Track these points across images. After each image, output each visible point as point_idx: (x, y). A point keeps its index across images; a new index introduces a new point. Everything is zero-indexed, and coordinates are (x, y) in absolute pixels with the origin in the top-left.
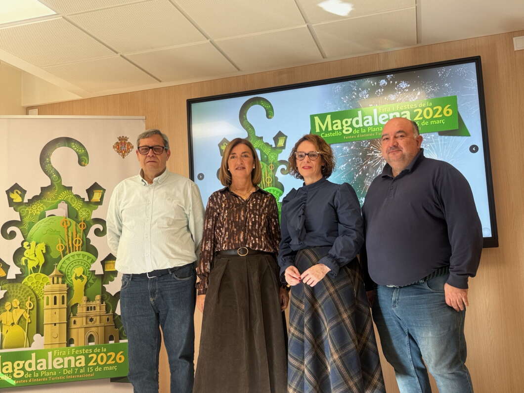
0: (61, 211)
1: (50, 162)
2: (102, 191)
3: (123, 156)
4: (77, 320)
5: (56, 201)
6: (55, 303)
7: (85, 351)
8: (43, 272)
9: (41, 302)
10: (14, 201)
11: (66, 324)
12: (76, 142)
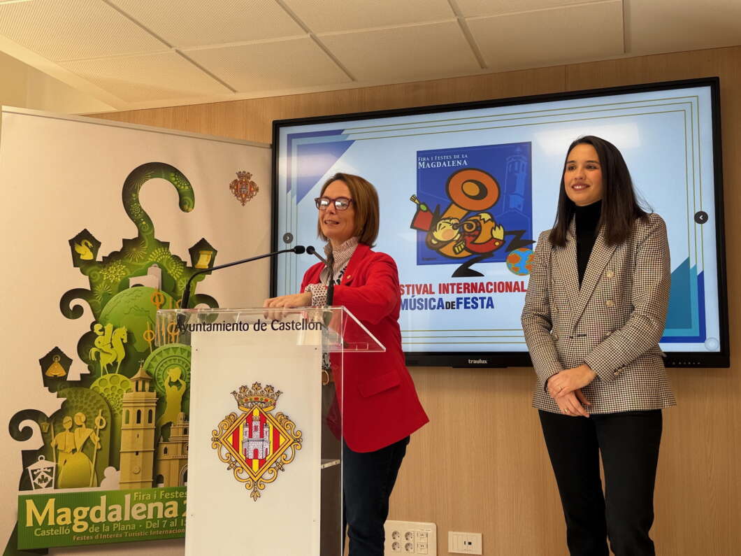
0: (152, 280)
1: (137, 201)
2: (212, 253)
3: (243, 202)
4: (168, 446)
5: (144, 264)
6: (139, 421)
7: (178, 495)
8: (121, 373)
9: (118, 418)
10: (82, 257)
11: (152, 454)
12: (177, 172)
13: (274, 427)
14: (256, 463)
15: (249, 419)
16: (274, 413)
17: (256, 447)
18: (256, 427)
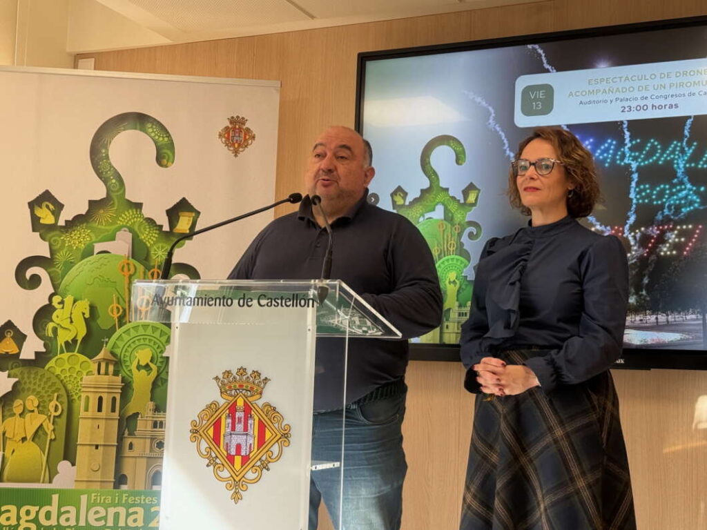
0: (121, 246)
1: (107, 157)
2: (194, 214)
3: (236, 153)
4: (135, 441)
5: (113, 227)
6: (100, 409)
7: (144, 500)
8: (82, 352)
9: (76, 405)
10: (42, 221)
11: (114, 449)
13: (259, 419)
14: (238, 460)
15: (233, 409)
16: (260, 403)
17: (239, 441)
18: (240, 419)
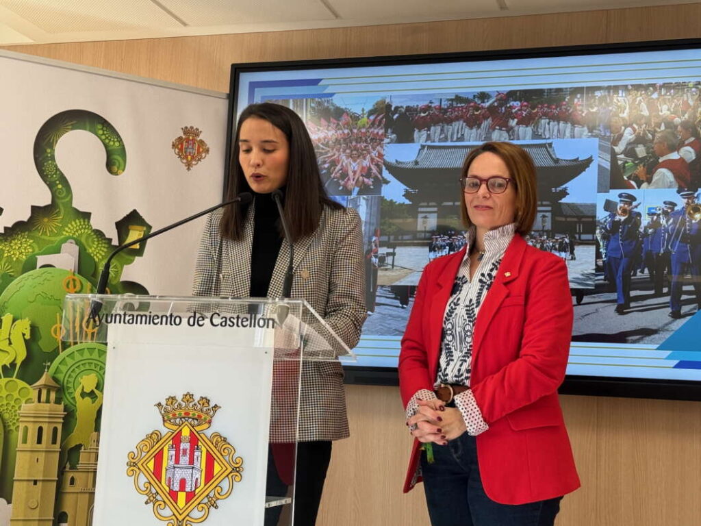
0: (66, 259)
1: (53, 158)
2: (145, 229)
3: (189, 166)
5: (58, 239)
6: (39, 441)
8: (20, 377)
9: (13, 436)
11: (55, 484)
12: (105, 123)
13: (207, 451)
14: (182, 497)
15: (177, 439)
16: (209, 433)
17: (183, 476)
18: (185, 451)
